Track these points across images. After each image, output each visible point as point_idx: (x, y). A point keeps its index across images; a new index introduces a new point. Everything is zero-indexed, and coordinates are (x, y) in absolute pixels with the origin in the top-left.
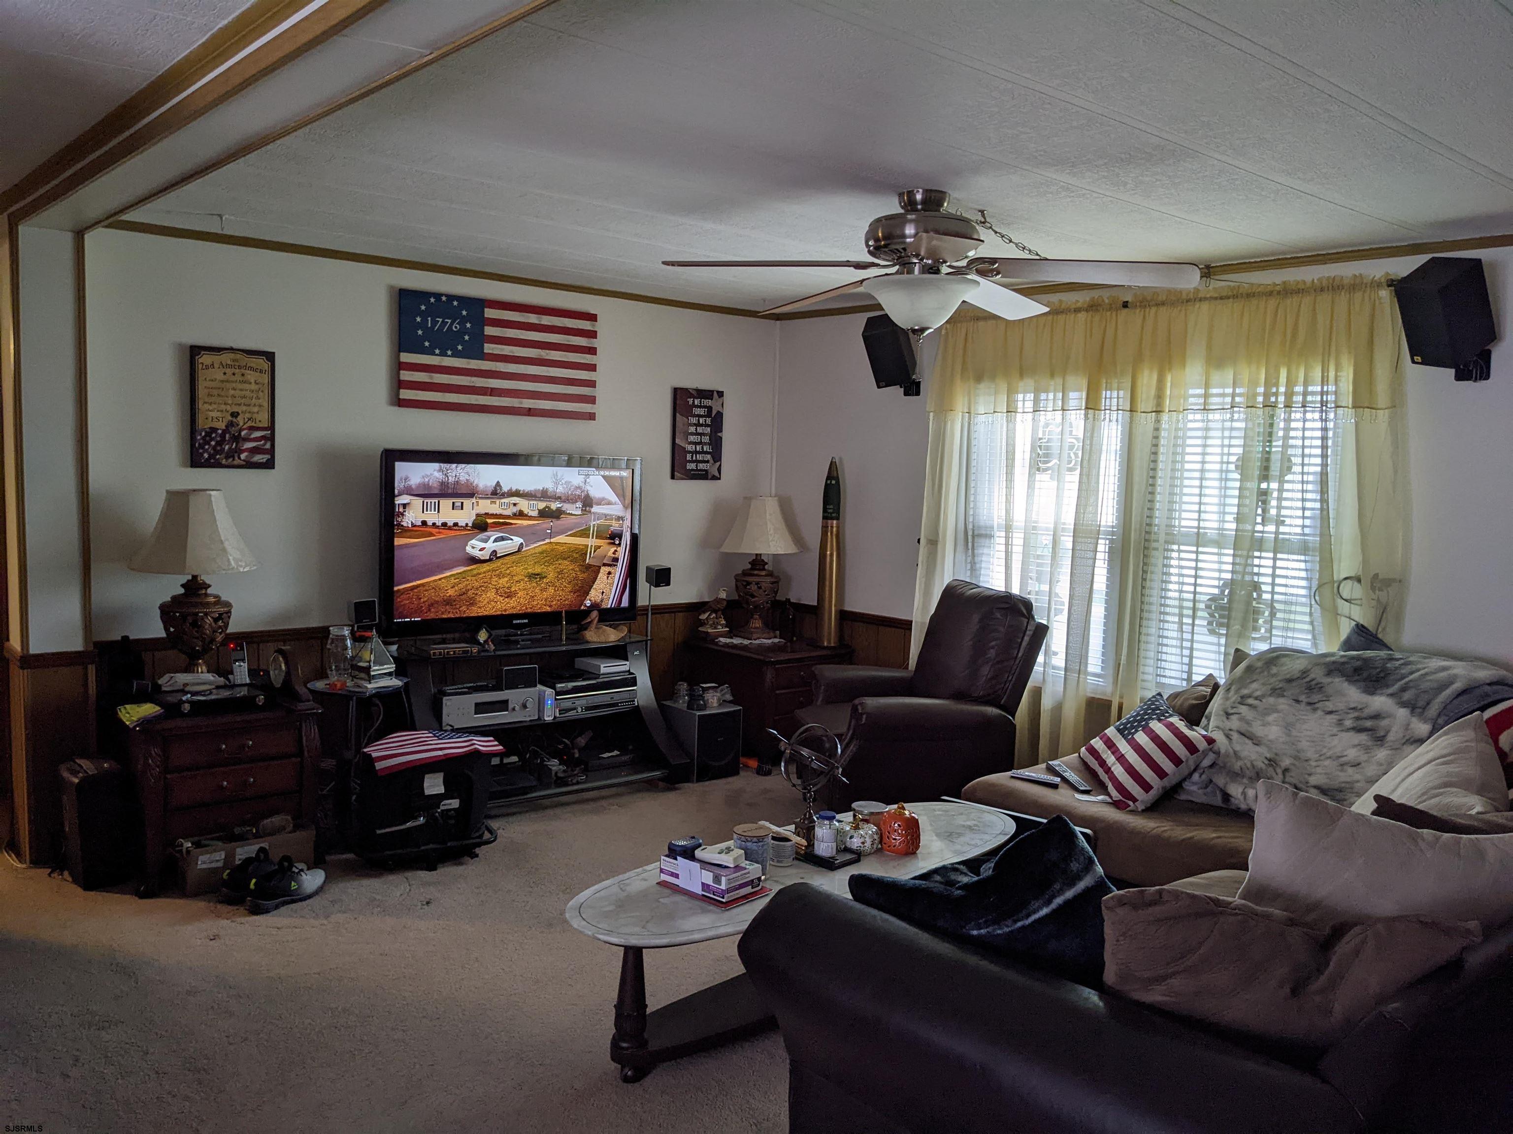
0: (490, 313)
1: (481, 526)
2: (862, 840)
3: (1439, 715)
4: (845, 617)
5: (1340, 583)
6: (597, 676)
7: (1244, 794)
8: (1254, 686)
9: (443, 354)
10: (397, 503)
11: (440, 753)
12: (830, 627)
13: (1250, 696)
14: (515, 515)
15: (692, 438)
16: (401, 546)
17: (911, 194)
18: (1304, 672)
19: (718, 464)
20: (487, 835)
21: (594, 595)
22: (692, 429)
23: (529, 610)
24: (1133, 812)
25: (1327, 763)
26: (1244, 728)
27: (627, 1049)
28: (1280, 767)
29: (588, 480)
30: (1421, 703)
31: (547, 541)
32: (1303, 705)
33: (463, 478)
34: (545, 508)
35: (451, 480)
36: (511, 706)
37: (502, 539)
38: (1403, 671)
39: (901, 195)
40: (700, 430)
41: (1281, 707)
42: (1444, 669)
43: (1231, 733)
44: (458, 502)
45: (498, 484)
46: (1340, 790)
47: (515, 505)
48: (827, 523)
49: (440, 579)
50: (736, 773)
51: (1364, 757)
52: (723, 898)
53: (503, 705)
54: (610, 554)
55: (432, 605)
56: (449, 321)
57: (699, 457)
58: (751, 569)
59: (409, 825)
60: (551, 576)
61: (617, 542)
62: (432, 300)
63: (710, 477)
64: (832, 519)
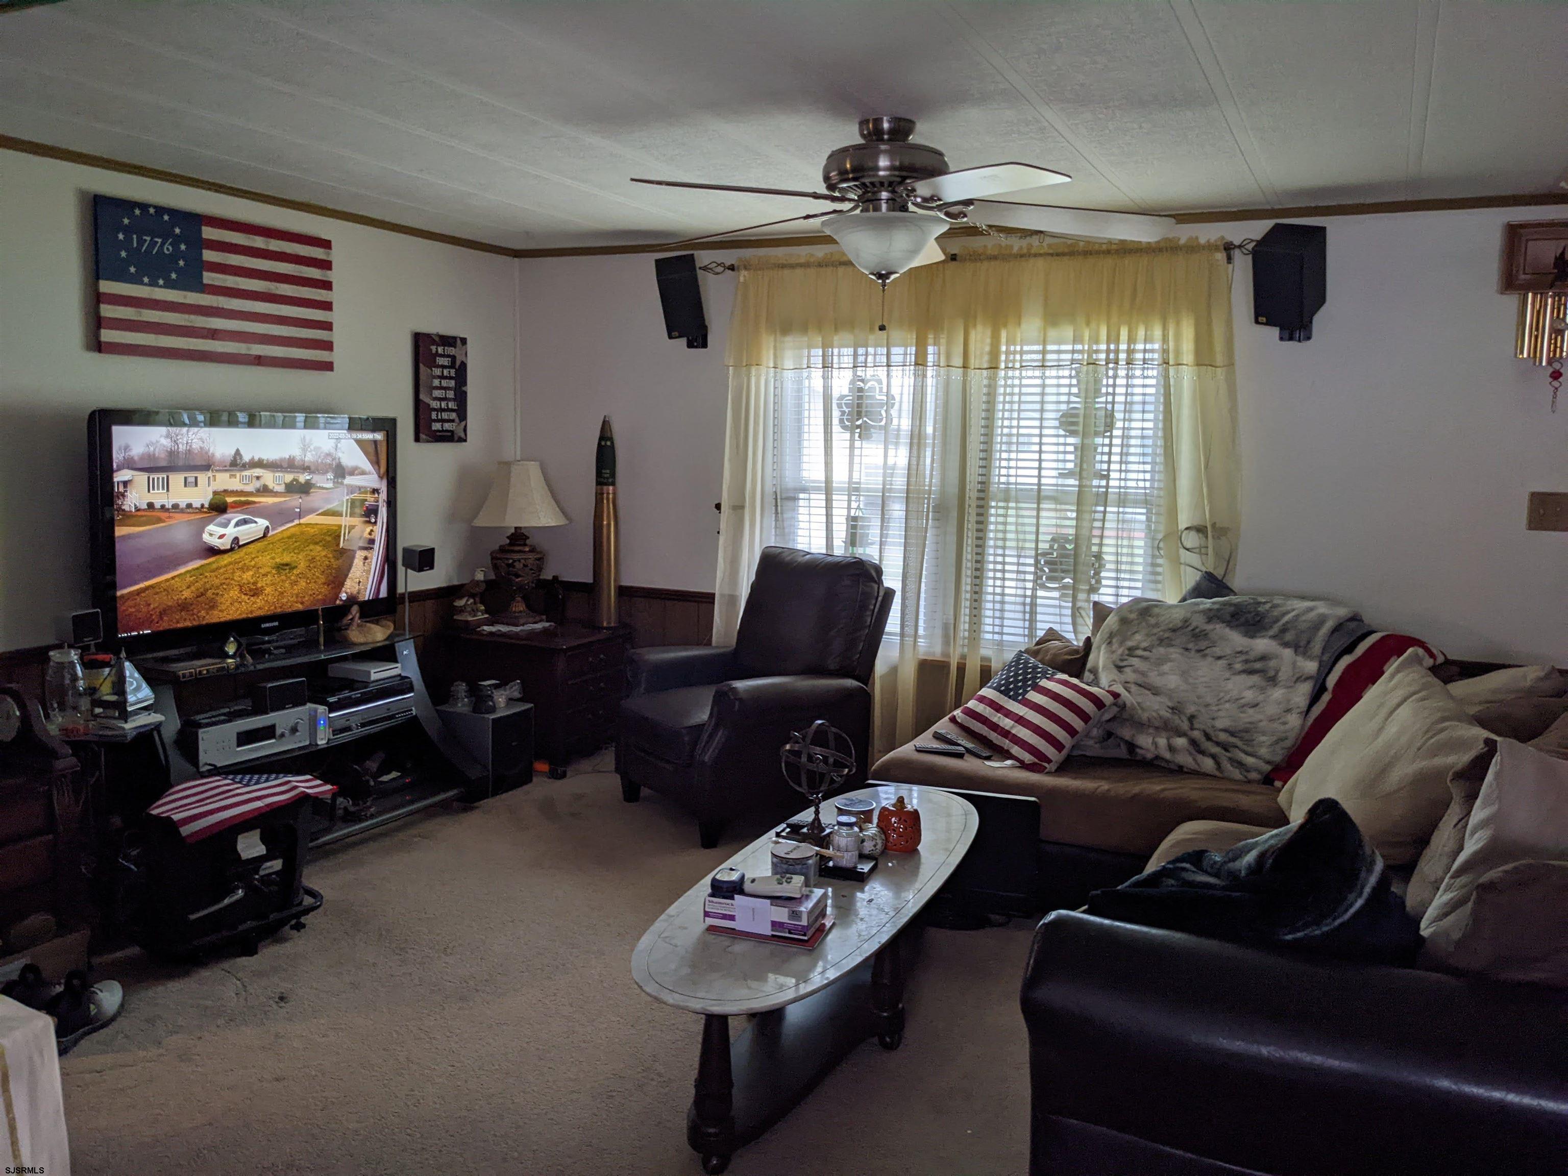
0: (209, 233)
1: (218, 508)
2: (874, 843)
3: (1323, 653)
4: (625, 592)
5: (1182, 533)
6: (366, 684)
7: (1155, 744)
8: (1138, 637)
9: (153, 284)
10: (116, 480)
11: (259, 804)
12: (609, 605)
13: (1137, 648)
14: (258, 491)
15: (437, 393)
16: (123, 537)
17: (878, 121)
18: (1186, 621)
19: (463, 423)
20: (308, 901)
21: (350, 587)
22: (436, 382)
23: (279, 610)
24: (1049, 773)
25: (1227, 705)
26: (1140, 680)
27: (716, 1135)
28: (1185, 714)
29: (339, 445)
30: (1303, 643)
31: (296, 522)
32: (1193, 652)
33: (196, 445)
34: (292, 482)
35: (182, 448)
36: (279, 731)
37: (245, 522)
38: (1275, 614)
39: (863, 123)
40: (445, 383)
41: (1173, 656)
42: (1311, 609)
43: (1129, 685)
44: (191, 476)
45: (238, 452)
46: (1247, 731)
47: (258, 478)
48: (602, 489)
49: (173, 578)
50: (528, 780)
51: (1261, 698)
52: (805, 935)
53: (268, 732)
54: (366, 535)
55: (164, 610)
56: (160, 240)
57: (445, 416)
58: (510, 544)
59: (226, 901)
60: (302, 565)
61: (373, 520)
62: (137, 212)
63: (456, 438)
64: (607, 484)
